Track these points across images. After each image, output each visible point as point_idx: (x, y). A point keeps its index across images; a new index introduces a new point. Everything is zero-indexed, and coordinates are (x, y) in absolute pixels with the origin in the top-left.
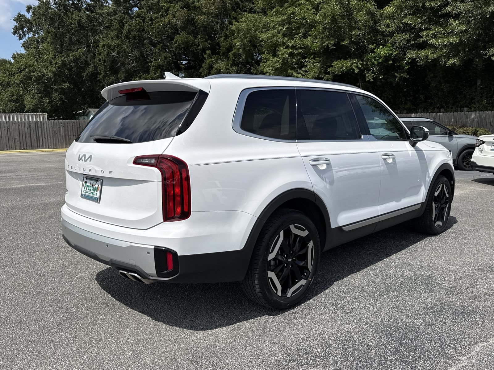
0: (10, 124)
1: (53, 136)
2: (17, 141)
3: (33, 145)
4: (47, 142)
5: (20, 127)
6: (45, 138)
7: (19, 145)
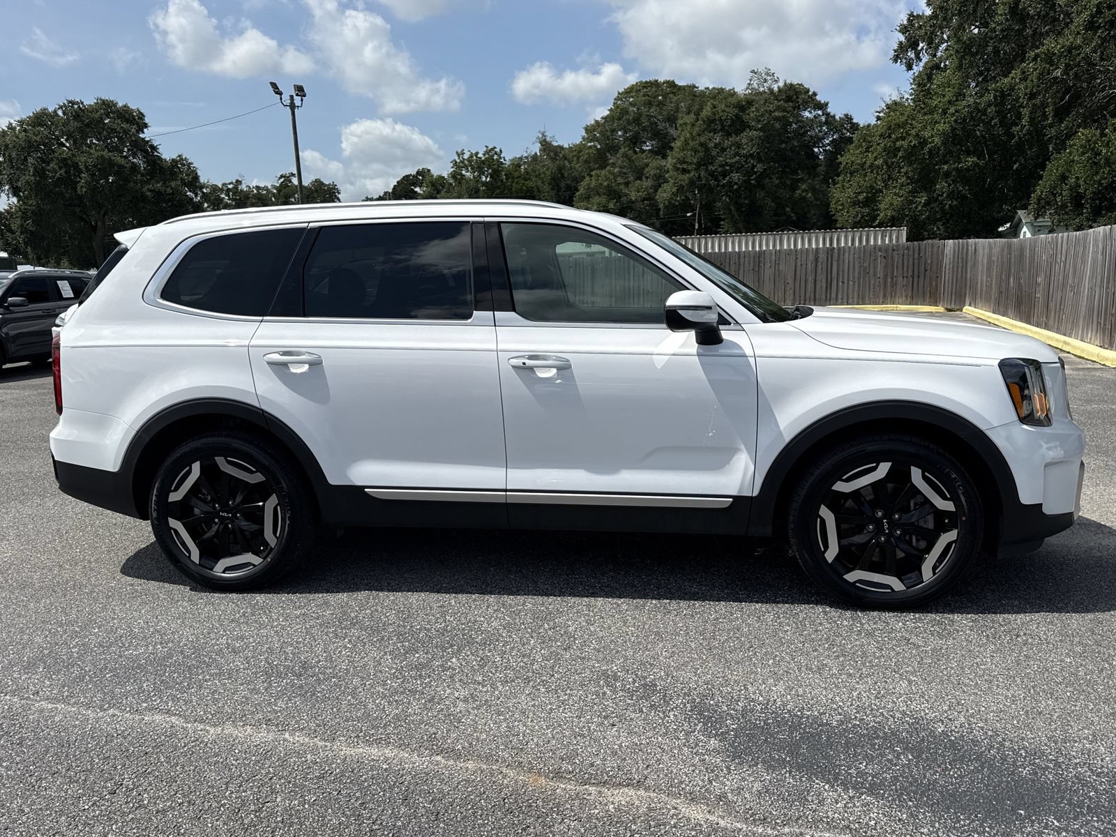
0: (781, 256)
1: (859, 278)
2: (788, 289)
3: (817, 297)
4: (846, 291)
5: (799, 261)
6: (843, 283)
7: (792, 295)
